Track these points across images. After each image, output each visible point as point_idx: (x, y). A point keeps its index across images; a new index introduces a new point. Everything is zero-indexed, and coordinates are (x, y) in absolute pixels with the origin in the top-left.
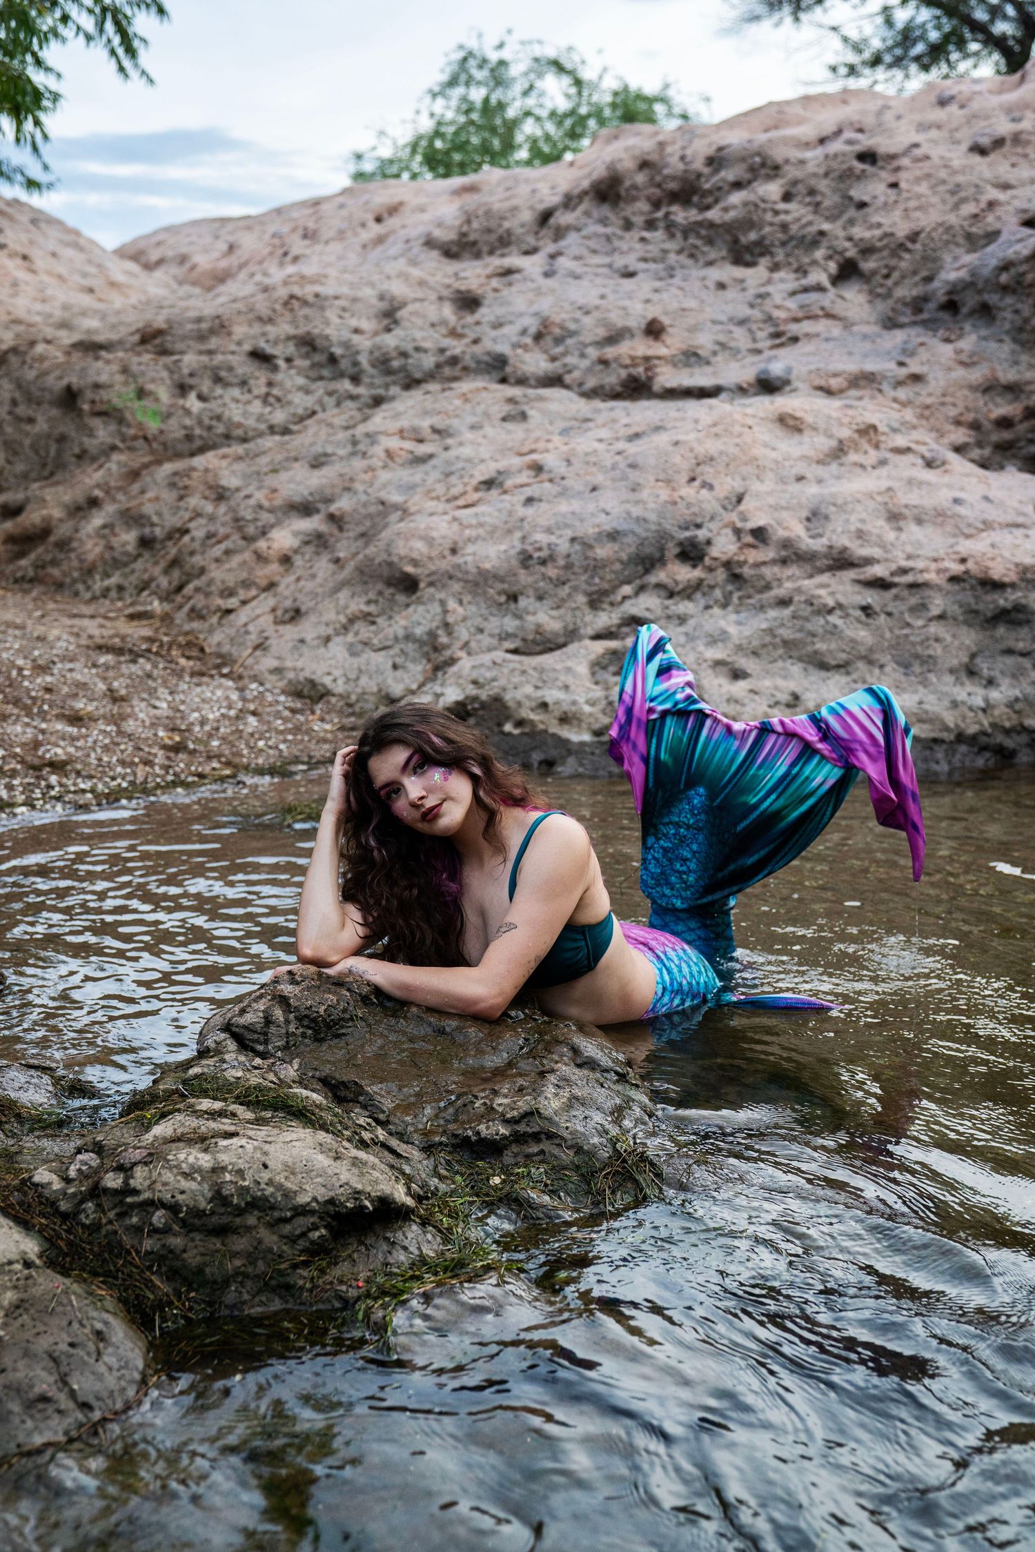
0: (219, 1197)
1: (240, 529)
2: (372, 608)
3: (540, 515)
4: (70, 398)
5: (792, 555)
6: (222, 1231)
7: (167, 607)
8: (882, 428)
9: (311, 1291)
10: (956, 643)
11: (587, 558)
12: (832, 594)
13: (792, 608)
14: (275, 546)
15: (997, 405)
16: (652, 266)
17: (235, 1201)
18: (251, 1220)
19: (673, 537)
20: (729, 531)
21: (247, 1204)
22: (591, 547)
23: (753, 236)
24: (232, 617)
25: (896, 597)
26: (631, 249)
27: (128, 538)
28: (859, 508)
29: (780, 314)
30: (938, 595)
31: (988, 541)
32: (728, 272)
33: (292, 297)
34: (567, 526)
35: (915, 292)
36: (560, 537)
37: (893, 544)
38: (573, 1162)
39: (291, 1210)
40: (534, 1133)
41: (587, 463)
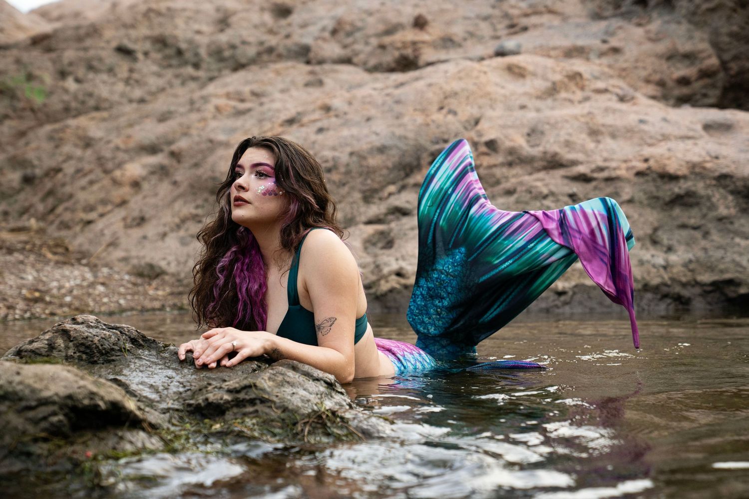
1: (101, 165)
2: (200, 211)
3: (329, 138)
5: (516, 159)
7: (42, 224)
8: (586, 75)
10: (642, 219)
11: (361, 166)
12: (546, 185)
13: (515, 196)
14: (128, 174)
15: (678, 69)
19: (426, 150)
22: (364, 158)
24: (92, 226)
25: (596, 188)
27: (14, 177)
28: (567, 126)
29: (515, 12)
30: (628, 186)
31: (666, 147)
33: (150, 10)
34: (347, 145)
36: (342, 152)
37: (592, 151)
38: (279, 417)
39: (35, 400)
40: (251, 399)
41: (364, 103)
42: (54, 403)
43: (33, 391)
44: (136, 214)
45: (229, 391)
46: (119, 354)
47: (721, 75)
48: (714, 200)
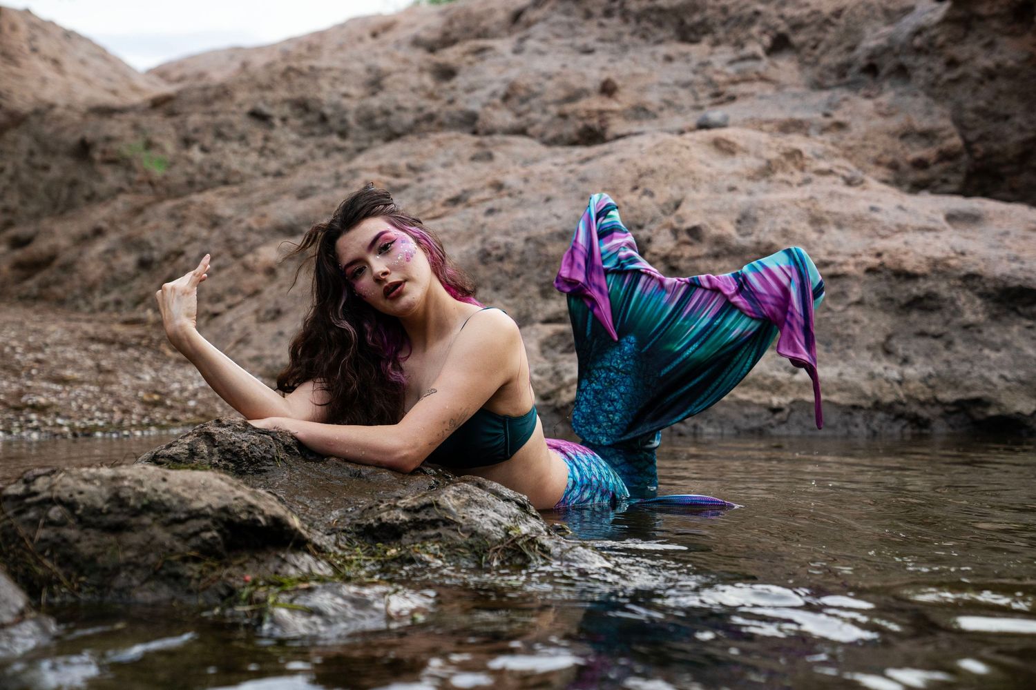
0: (117, 499)
1: (231, 248)
3: (502, 221)
4: (83, 150)
5: (723, 250)
6: (117, 529)
8: (807, 154)
9: (198, 580)
10: (873, 325)
11: (539, 254)
14: (262, 259)
15: (913, 149)
16: (608, 45)
17: (132, 502)
18: (146, 520)
20: (667, 231)
21: (144, 507)
22: (543, 245)
23: (697, 18)
24: (219, 319)
26: (590, 33)
27: (128, 261)
28: (785, 212)
29: (717, 78)
30: (856, 284)
31: (902, 240)
32: (675, 48)
33: (290, 69)
34: (522, 229)
35: (840, 60)
36: (516, 238)
37: (815, 243)
38: (466, 543)
39: (185, 512)
40: (432, 520)
41: (543, 180)
42: (206, 516)
43: (182, 501)
44: (271, 306)
45: (407, 510)
46: (271, 463)
47: (965, 158)
48: (959, 303)
